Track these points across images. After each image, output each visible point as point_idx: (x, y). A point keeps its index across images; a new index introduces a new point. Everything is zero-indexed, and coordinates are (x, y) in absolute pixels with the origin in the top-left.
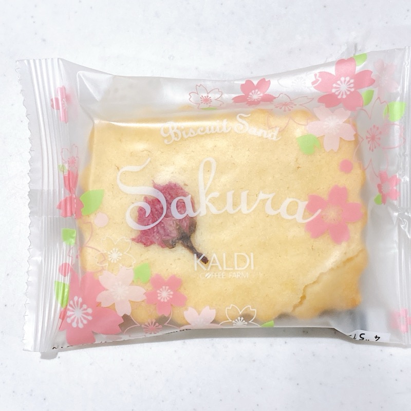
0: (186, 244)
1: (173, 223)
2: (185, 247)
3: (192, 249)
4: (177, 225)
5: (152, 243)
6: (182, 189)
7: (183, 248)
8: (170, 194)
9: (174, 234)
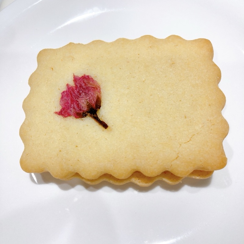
0: (93, 115)
1: (85, 102)
2: (92, 117)
3: (97, 119)
4: (87, 102)
5: (69, 115)
6: (92, 79)
7: (91, 118)
8: (84, 83)
9: (85, 109)
